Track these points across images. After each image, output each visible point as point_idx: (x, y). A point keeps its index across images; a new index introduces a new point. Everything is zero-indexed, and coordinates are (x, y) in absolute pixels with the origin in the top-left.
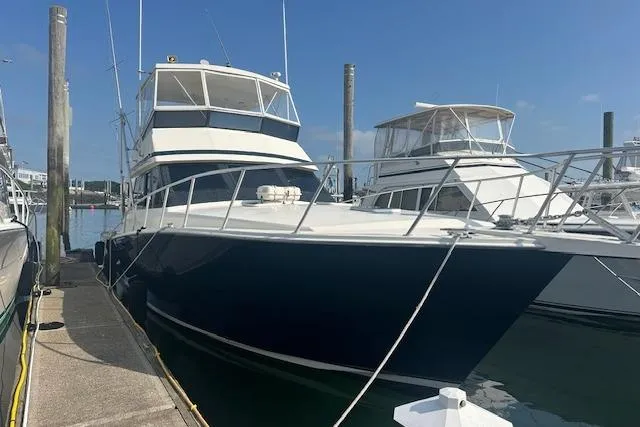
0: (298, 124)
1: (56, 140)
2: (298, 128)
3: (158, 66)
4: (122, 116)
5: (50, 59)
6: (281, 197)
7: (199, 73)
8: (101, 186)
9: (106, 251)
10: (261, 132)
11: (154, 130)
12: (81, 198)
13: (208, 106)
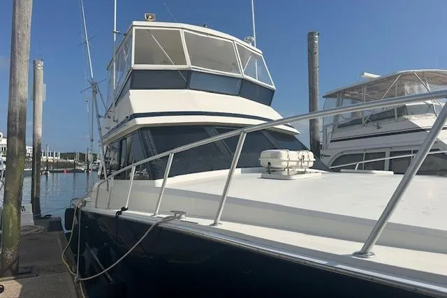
0: (273, 87)
1: (18, 103)
2: (272, 91)
3: (135, 23)
4: (94, 85)
5: (14, 10)
6: (295, 164)
7: (179, 31)
8: (72, 156)
9: (75, 218)
10: (240, 94)
11: (130, 91)
12: (57, 165)
13: (189, 65)
